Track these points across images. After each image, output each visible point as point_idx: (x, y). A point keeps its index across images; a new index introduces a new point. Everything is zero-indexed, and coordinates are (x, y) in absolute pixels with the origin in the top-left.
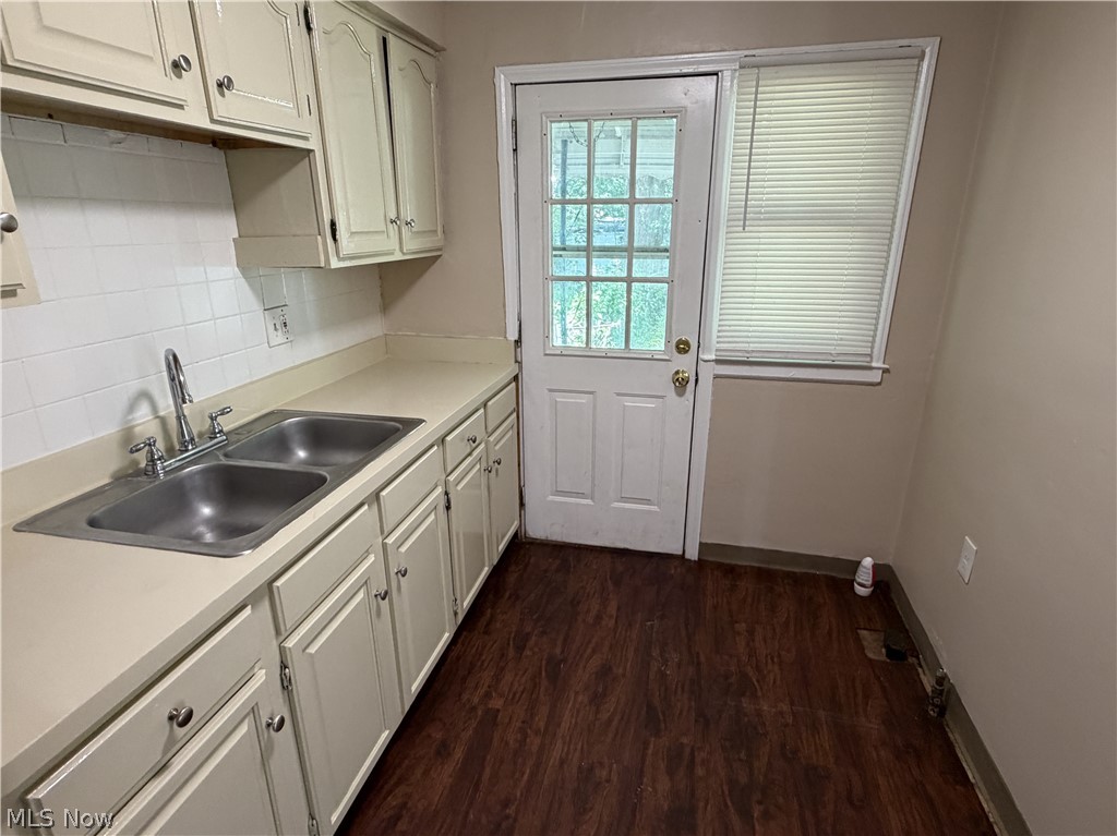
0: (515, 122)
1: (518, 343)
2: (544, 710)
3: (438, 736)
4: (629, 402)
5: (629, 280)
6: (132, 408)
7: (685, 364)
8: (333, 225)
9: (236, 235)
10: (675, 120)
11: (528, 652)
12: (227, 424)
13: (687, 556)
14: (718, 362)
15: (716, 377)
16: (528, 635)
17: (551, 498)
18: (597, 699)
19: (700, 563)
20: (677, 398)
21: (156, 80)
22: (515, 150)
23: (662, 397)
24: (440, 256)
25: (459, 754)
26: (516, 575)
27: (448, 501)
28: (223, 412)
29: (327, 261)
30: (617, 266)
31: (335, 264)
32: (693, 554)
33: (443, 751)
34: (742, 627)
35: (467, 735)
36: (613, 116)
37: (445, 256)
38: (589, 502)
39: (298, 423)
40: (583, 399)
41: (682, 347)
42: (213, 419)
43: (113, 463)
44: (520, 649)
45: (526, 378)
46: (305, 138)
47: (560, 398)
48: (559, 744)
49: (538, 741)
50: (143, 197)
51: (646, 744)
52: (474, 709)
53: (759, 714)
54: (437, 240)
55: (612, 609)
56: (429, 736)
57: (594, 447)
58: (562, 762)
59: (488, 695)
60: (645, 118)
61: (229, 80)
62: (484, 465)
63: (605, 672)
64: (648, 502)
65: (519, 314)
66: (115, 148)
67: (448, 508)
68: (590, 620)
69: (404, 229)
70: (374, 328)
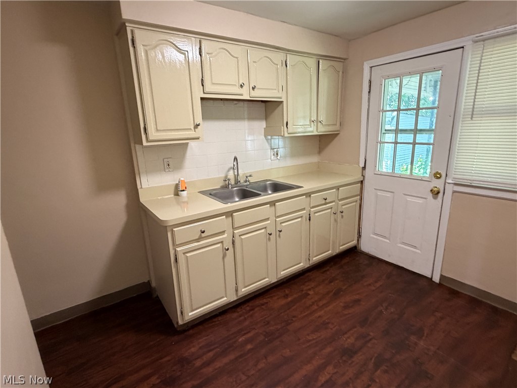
0: (370, 82)
1: (364, 168)
2: (324, 302)
3: (287, 292)
4: (409, 199)
5: (414, 144)
6: (229, 171)
7: (438, 184)
8: (287, 123)
9: (265, 127)
10: (441, 71)
11: (332, 284)
12: (252, 180)
13: (433, 280)
14: (456, 184)
15: (454, 192)
16: (337, 279)
17: (372, 235)
18: (346, 307)
19: (440, 285)
20: (433, 200)
21: (237, 90)
22: (369, 92)
23: (426, 198)
24: (338, 134)
25: (290, 299)
26: (347, 261)
27: (310, 217)
28: (250, 176)
29: (284, 134)
30: (409, 138)
31: (286, 135)
32: (436, 279)
33: (286, 296)
34: (438, 315)
35: (295, 296)
36: (410, 74)
37: (342, 134)
38: (388, 241)
39: (270, 183)
40: (389, 195)
41: (437, 176)
42: (247, 177)
43: (221, 184)
44: (331, 282)
45: (366, 183)
46: (281, 98)
47: (379, 193)
48: (323, 312)
49: (316, 307)
50: (237, 118)
51: (355, 327)
52: (302, 291)
53: (416, 344)
54: (337, 127)
55: (378, 285)
56: (285, 291)
57: (392, 217)
58: (320, 317)
59: (310, 290)
60: (426, 72)
61: (255, 86)
62: (333, 210)
63: (357, 302)
64: (415, 247)
65: (365, 157)
66: (235, 106)
67: (310, 220)
68: (365, 284)
69: (319, 124)
70: (315, 159)
